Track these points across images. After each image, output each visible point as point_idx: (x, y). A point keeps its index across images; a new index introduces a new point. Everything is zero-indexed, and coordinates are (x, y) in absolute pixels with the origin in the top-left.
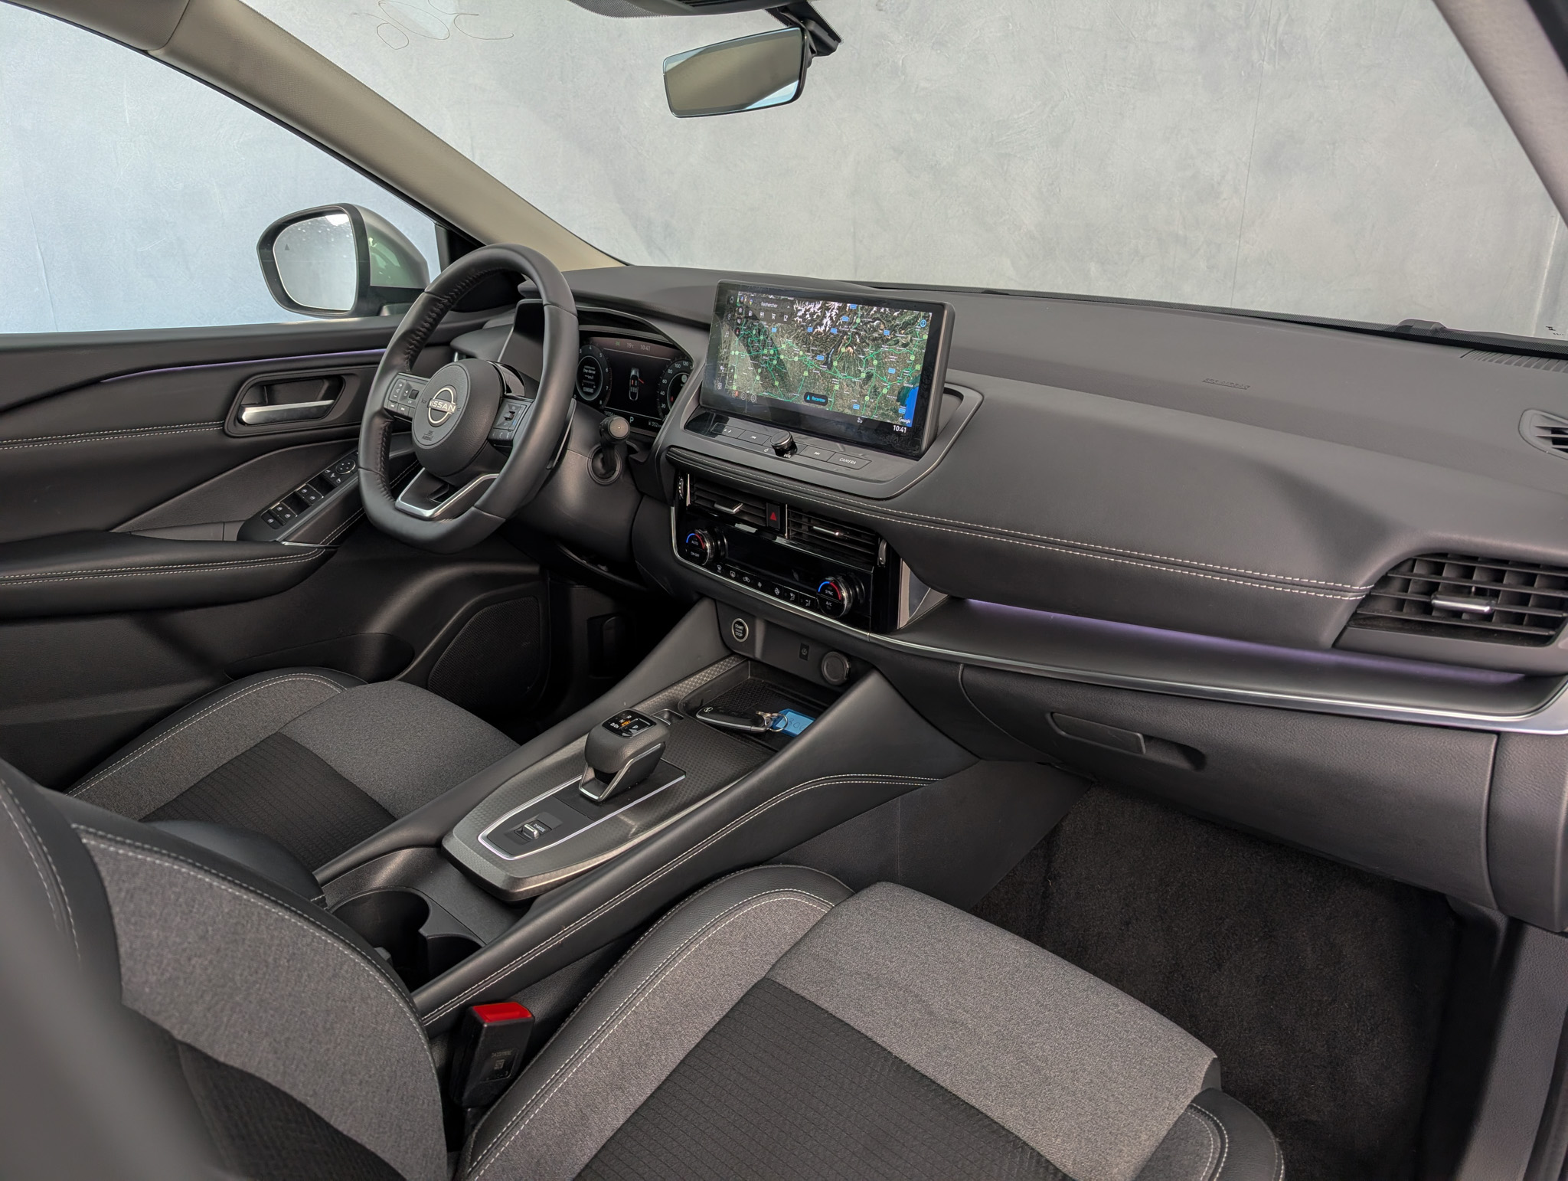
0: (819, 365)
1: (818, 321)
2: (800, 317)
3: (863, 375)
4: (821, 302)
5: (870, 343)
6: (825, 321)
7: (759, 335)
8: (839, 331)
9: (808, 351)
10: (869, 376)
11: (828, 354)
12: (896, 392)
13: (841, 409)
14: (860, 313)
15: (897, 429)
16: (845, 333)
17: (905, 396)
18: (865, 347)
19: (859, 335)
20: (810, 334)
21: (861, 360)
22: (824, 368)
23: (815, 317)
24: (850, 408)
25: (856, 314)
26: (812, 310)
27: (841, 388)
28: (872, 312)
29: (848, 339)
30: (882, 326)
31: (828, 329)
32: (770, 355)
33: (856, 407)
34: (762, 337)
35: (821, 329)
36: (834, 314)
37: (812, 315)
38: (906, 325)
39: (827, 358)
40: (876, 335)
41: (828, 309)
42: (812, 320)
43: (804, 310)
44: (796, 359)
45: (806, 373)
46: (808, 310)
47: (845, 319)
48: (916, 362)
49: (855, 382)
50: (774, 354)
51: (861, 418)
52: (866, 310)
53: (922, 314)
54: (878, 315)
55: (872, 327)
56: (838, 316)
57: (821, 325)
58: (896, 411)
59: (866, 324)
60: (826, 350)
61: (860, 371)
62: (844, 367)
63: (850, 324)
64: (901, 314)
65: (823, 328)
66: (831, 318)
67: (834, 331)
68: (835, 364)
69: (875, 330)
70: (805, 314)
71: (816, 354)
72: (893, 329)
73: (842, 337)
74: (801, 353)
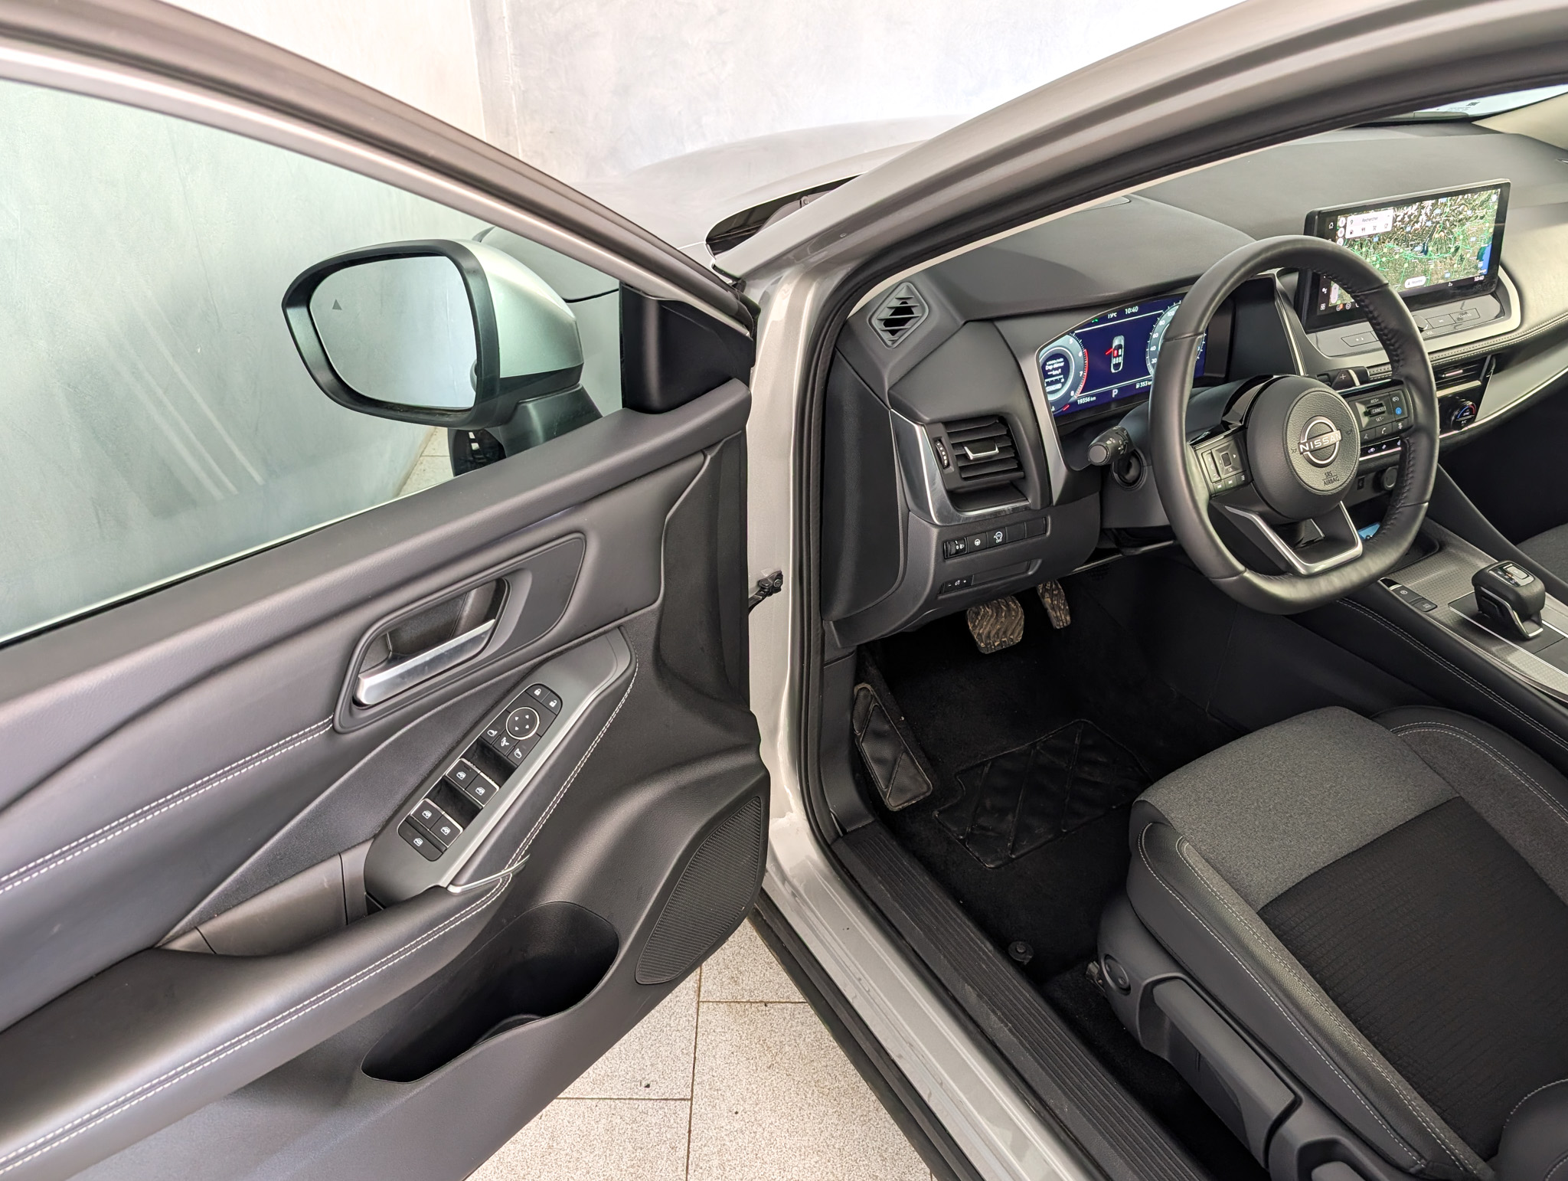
0: (1417, 255)
1: (1415, 220)
2: (1399, 221)
3: (1452, 250)
4: (1417, 204)
5: (1457, 224)
6: (1420, 219)
7: (1362, 248)
8: (1433, 223)
9: (1408, 247)
10: (1457, 249)
11: (1424, 244)
12: (1476, 254)
13: (1436, 282)
14: (1449, 204)
15: (1476, 279)
16: (1438, 223)
17: (1482, 254)
18: (1453, 228)
19: (1449, 220)
20: (1409, 232)
21: (1450, 239)
22: (1422, 256)
23: (1412, 217)
24: (1443, 278)
25: (1446, 205)
26: (1409, 213)
27: (1436, 266)
28: (1459, 200)
29: (1440, 227)
30: (1466, 209)
31: (1423, 223)
32: (1373, 261)
33: (1447, 275)
34: (1364, 249)
35: (1417, 226)
36: (1428, 210)
37: (1409, 217)
38: (1483, 203)
39: (1424, 247)
40: (1461, 217)
41: (1423, 208)
42: (1411, 221)
43: (1402, 214)
44: (1397, 257)
45: (1406, 265)
46: (1406, 214)
47: (1438, 211)
48: (1489, 228)
49: (1446, 258)
50: (1377, 260)
51: (1452, 282)
52: (1454, 200)
53: (1494, 191)
54: (1463, 202)
55: (1459, 211)
56: (1432, 211)
57: (1417, 222)
58: (1476, 267)
59: (1454, 211)
60: (1422, 241)
61: (1450, 248)
62: (1437, 249)
63: (1441, 214)
64: (1479, 196)
65: (1419, 224)
66: (1426, 214)
67: (1429, 224)
68: (1430, 249)
69: (1461, 213)
70: (1404, 218)
71: (1415, 247)
72: (1473, 209)
73: (1435, 227)
74: (1402, 250)
